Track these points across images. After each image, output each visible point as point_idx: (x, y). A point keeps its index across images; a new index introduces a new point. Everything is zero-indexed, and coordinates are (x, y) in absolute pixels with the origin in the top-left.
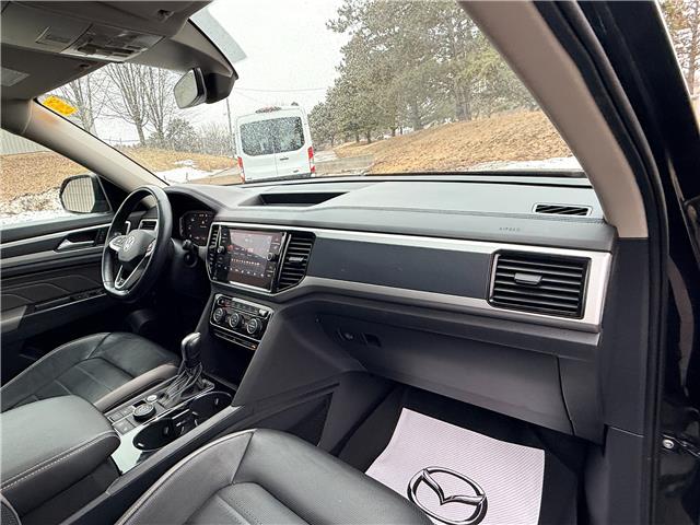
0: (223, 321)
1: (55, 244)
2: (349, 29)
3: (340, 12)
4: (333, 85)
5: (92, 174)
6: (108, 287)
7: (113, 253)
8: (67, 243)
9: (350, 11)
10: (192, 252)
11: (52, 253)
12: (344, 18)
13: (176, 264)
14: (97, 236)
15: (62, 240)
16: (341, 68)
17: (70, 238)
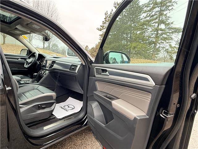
0: (41, 73)
1: (18, 59)
2: (102, 31)
3: (101, 26)
4: (98, 43)
5: (27, 49)
6: (25, 66)
7: (27, 62)
8: (20, 59)
9: (103, 26)
10: (40, 64)
12: (101, 28)
13: (37, 65)
14: (25, 59)
15: (19, 58)
16: (100, 40)
17: (21, 58)
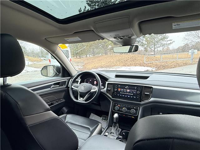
11: (49, 89)
